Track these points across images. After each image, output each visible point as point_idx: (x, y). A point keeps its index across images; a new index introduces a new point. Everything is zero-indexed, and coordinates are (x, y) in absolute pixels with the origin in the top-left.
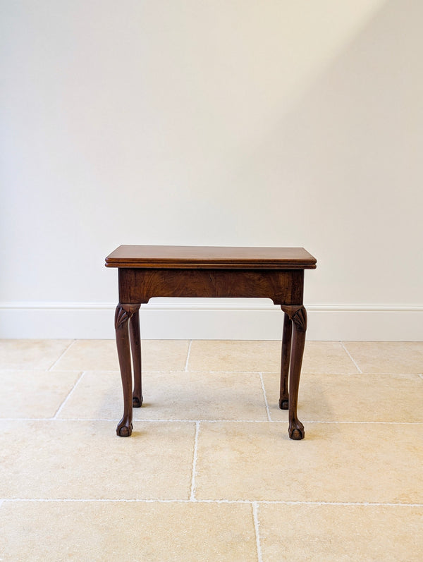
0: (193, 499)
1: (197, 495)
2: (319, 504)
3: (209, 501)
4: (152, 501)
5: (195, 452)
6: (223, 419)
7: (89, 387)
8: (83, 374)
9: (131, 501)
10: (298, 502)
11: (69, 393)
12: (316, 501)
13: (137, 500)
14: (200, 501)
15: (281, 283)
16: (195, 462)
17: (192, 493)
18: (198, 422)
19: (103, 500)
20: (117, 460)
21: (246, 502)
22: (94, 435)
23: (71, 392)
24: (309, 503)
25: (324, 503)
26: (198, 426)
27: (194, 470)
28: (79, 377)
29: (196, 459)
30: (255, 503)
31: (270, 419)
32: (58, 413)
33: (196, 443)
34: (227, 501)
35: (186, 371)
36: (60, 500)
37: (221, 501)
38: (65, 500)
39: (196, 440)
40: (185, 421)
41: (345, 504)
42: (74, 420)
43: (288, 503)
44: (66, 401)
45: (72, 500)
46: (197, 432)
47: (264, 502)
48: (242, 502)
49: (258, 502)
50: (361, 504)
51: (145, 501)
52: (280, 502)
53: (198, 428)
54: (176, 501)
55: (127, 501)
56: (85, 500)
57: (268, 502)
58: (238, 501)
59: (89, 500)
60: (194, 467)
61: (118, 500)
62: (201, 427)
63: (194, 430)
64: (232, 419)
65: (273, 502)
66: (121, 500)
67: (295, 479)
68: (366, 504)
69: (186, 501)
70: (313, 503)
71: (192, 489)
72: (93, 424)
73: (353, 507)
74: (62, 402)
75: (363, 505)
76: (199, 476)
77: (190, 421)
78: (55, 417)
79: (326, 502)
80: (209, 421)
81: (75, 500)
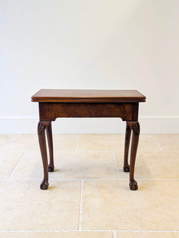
0: (80, 230)
1: (83, 226)
2: (149, 231)
3: (89, 231)
4: (58, 231)
5: (81, 198)
6: (95, 178)
7: (27, 160)
8: (25, 153)
9: (46, 231)
11: (17, 164)
13: (50, 231)
14: (84, 231)
15: (127, 110)
16: (81, 205)
17: (80, 225)
18: (83, 180)
19: (31, 231)
20: (40, 204)
21: (110, 231)
22: (28, 189)
23: (19, 163)
24: (144, 231)
26: (82, 182)
27: (81, 210)
28: (23, 154)
29: (82, 203)
30: (114, 231)
31: (119, 178)
32: (11, 176)
33: (82, 194)
34: (99, 230)
35: (76, 151)
36: (7, 231)
37: (96, 231)
38: (10, 232)
39: (82, 191)
40: (76, 180)
41: (164, 232)
42: (18, 180)
43: (132, 231)
44: (15, 169)
45: (13, 231)
46: (82, 186)
47: (119, 231)
48: (107, 231)
49: (116, 231)
50: (172, 231)
51: (54, 231)
52: (128, 231)
53: (82, 184)
54: (71, 231)
55: (44, 231)
56: (21, 231)
57: (121, 231)
58: (105, 231)
59: (23, 231)
60: (81, 208)
61: (39, 231)
62: (84, 183)
63: (80, 185)
64: (100, 178)
65: (124, 231)
66: (41, 231)
67: (135, 215)
68: (175, 231)
69: (77, 231)
70: (146, 231)
71: (80, 223)
72: (28, 182)
73: (168, 233)
74: (13, 169)
75: (173, 232)
76: (83, 214)
77: (78, 180)
78: (9, 178)
79: (153, 230)
80: (88, 180)
81: (15, 231)
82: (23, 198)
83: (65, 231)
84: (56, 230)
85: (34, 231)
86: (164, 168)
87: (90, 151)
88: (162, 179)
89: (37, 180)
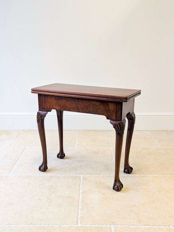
0: (79, 225)
1: (81, 221)
2: (147, 227)
3: (87, 226)
4: (57, 226)
5: (80, 194)
6: (94, 174)
7: (28, 156)
8: (26, 149)
9: (46, 226)
10: (135, 226)
11: (18, 159)
12: (145, 225)
13: (50, 225)
14: (83, 226)
16: (80, 200)
17: (79, 220)
18: (82, 176)
19: (31, 226)
21: (108, 226)
22: (29, 184)
23: (20, 159)
24: (141, 226)
25: (149, 227)
26: (81, 178)
27: (80, 205)
28: (24, 150)
29: (81, 198)
30: (112, 226)
32: (12, 171)
33: (81, 189)
34: (97, 225)
35: (76, 147)
37: (94, 226)
39: (81, 187)
40: (75, 175)
41: (160, 227)
42: (19, 175)
43: (130, 227)
44: (16, 164)
45: (15, 226)
46: (81, 182)
47: (117, 226)
48: (106, 226)
49: (114, 226)
50: (168, 227)
51: (54, 226)
52: (125, 226)
53: (81, 179)
54: (70, 225)
55: (44, 226)
56: (22, 226)
57: (119, 226)
58: (103, 226)
59: (24, 226)
60: (80, 204)
61: (39, 225)
62: (83, 179)
63: (80, 180)
64: (99, 174)
65: (122, 226)
66: (41, 225)
67: (133, 211)
68: (171, 227)
69: (76, 226)
70: (143, 226)
71: (79, 218)
72: (29, 177)
73: (165, 229)
74: (14, 165)
75: (170, 228)
76: (82, 209)
77: (78, 175)
78: (10, 174)
79: (150, 226)
80: (87, 175)
81: (16, 226)
82: (24, 193)
83: (64, 226)
84: (56, 225)
85: (34, 225)
86: (162, 164)
87: (89, 147)
88: (160, 176)
89: (37, 175)
